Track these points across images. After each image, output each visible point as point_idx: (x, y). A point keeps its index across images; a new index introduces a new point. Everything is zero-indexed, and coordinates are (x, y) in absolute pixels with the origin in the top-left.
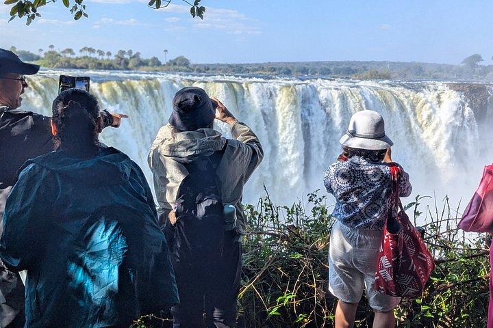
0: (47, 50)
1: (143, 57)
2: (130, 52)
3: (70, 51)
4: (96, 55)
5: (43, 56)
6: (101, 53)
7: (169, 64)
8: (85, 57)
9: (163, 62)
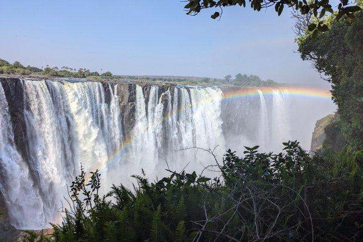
0: (46, 67)
1: (91, 71)
2: (85, 69)
3: (56, 68)
4: (69, 70)
5: (44, 70)
6: (71, 69)
7: (102, 75)
8: (64, 71)
9: (100, 74)
